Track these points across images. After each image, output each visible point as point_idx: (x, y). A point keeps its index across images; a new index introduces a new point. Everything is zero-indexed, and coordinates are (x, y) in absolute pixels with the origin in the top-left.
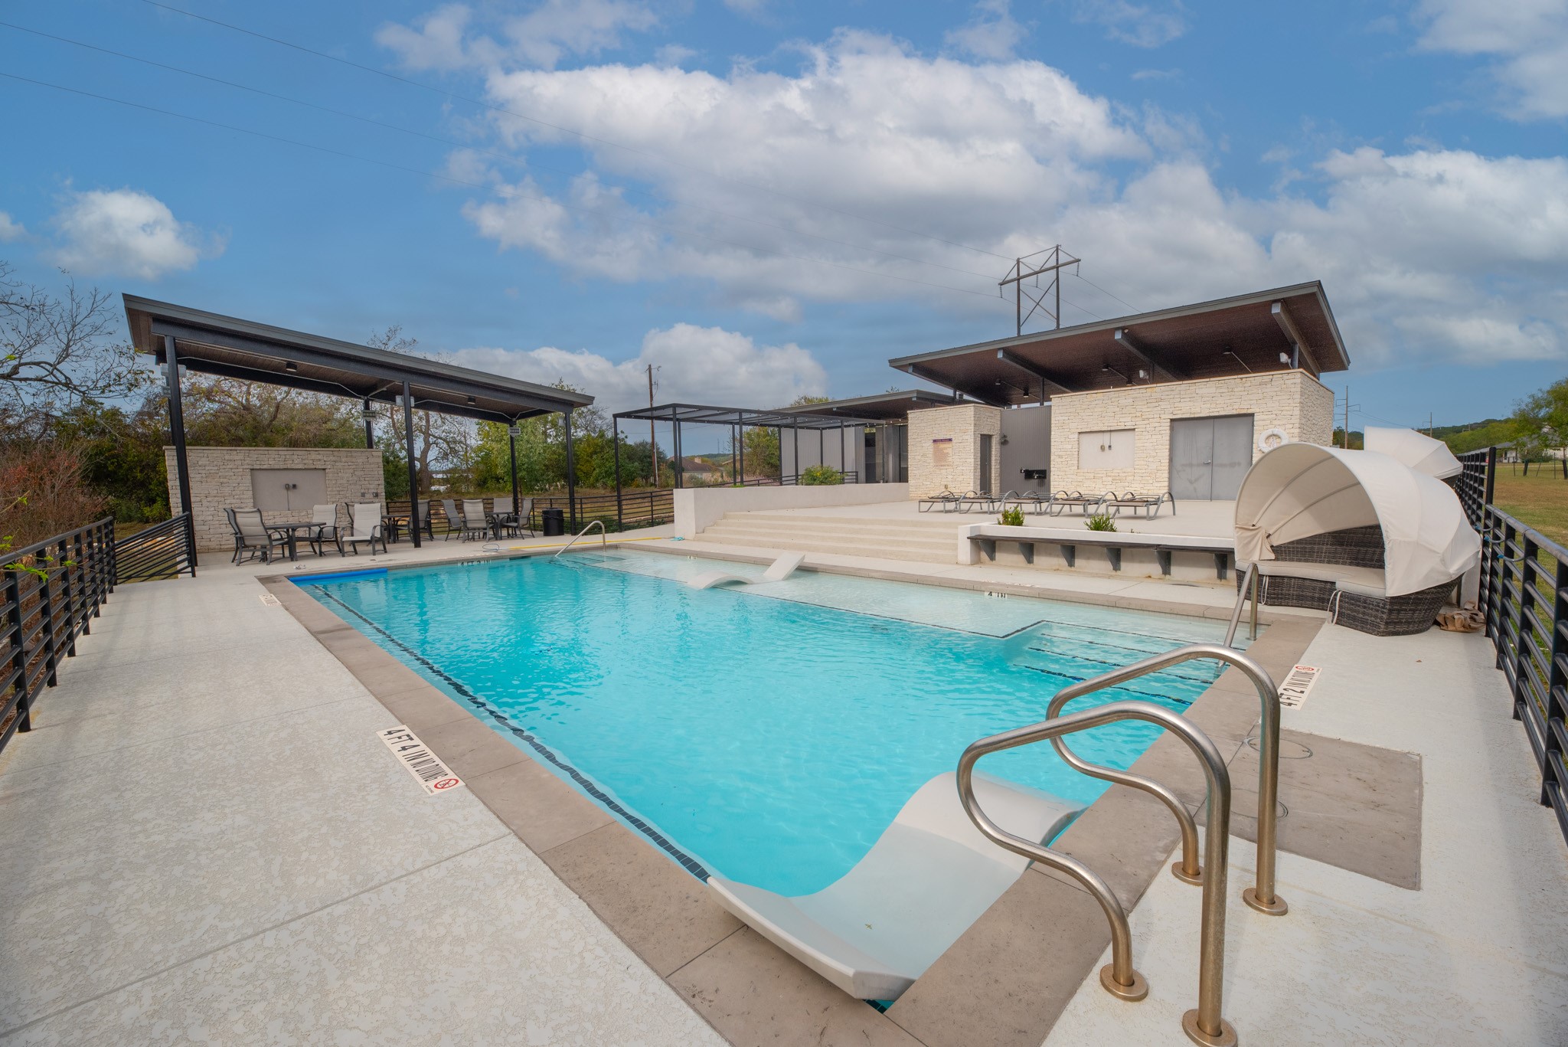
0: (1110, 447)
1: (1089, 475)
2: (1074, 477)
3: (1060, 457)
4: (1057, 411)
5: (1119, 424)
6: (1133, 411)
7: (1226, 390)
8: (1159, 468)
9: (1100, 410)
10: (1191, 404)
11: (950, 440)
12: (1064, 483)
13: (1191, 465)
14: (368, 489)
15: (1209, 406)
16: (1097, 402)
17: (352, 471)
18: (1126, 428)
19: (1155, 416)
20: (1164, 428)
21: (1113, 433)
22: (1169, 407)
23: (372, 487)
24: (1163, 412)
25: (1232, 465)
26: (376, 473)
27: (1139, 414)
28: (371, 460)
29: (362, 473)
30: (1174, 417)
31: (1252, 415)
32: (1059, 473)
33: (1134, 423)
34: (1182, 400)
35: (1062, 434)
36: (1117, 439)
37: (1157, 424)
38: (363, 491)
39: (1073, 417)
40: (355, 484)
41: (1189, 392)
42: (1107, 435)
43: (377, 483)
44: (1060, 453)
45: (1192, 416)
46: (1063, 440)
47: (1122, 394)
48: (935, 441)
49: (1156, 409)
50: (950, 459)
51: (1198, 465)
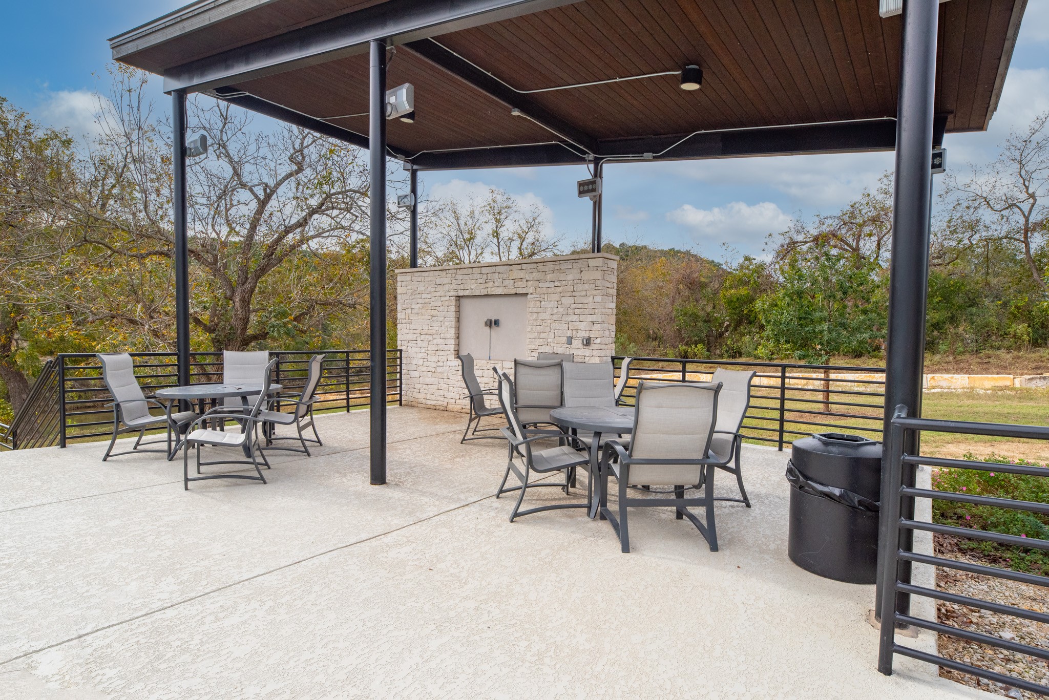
14: (577, 330)
17: (557, 297)
23: (582, 326)
26: (591, 299)
28: (586, 275)
29: (571, 300)
38: (569, 333)
40: (560, 321)
43: (590, 318)
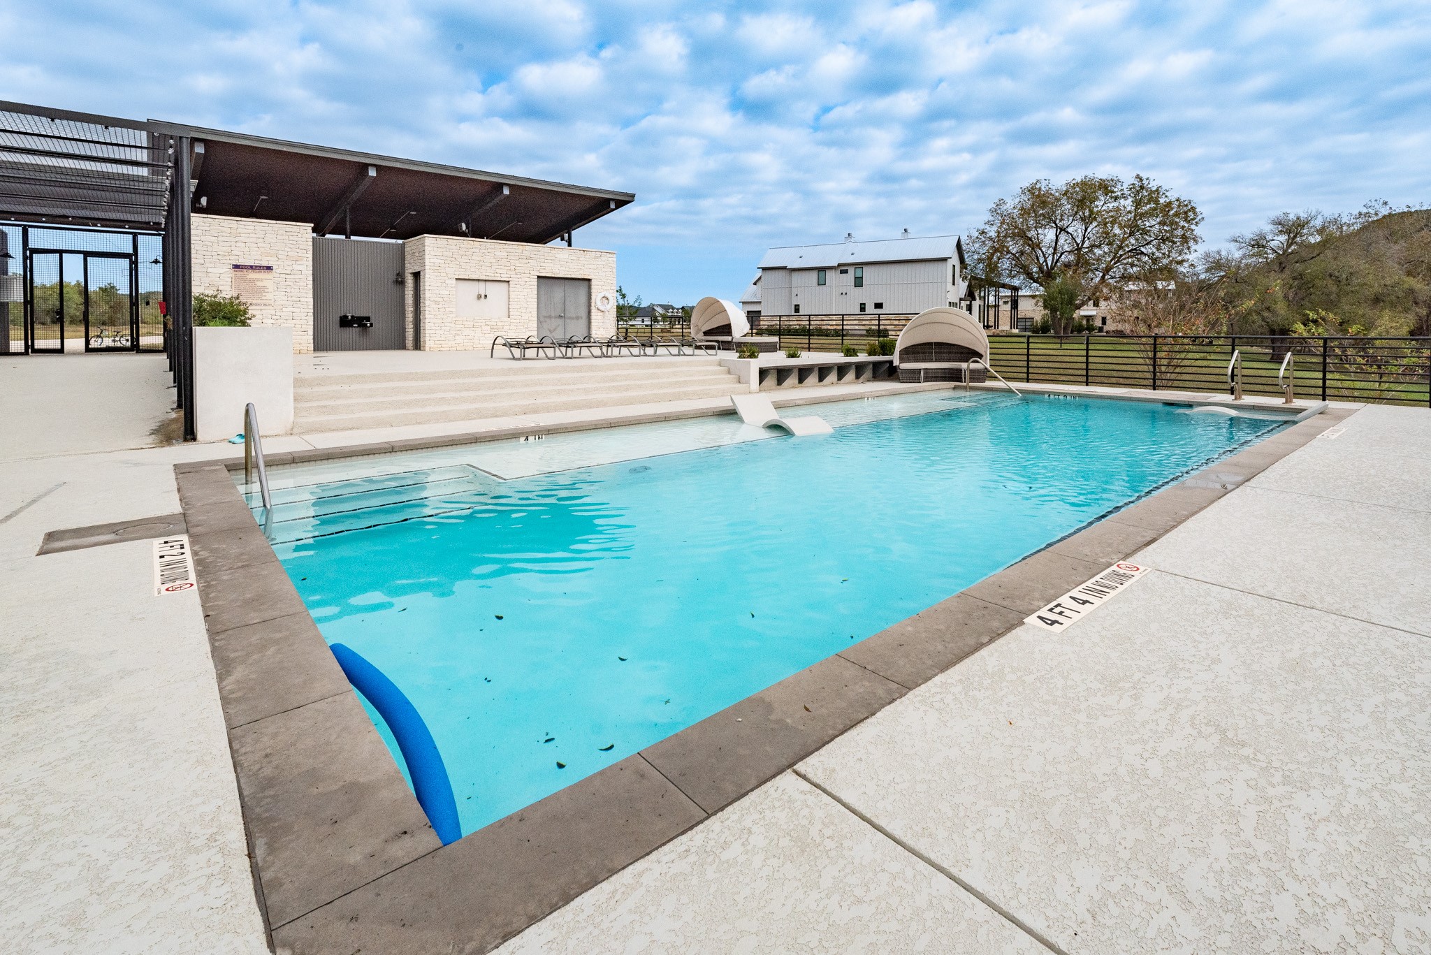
0: (486, 296)
1: (469, 323)
2: (453, 325)
3: (437, 303)
4: (432, 253)
5: (496, 274)
6: (508, 264)
7: (575, 258)
8: (530, 318)
9: (478, 258)
10: (552, 265)
11: (269, 268)
12: (442, 332)
13: (550, 317)
15: (564, 268)
16: (474, 250)
18: (502, 279)
19: (526, 272)
20: (532, 283)
21: (487, 283)
22: (536, 265)
24: (532, 269)
25: (578, 318)
27: (513, 268)
30: (541, 275)
31: (589, 280)
32: (436, 321)
33: (509, 276)
34: (546, 261)
35: (438, 278)
36: (491, 289)
37: (528, 279)
39: (449, 262)
41: (550, 255)
42: (482, 284)
44: (436, 299)
45: (553, 276)
46: (439, 285)
47: (497, 246)
48: (236, 267)
49: (526, 265)
50: (270, 296)
51: (555, 317)
